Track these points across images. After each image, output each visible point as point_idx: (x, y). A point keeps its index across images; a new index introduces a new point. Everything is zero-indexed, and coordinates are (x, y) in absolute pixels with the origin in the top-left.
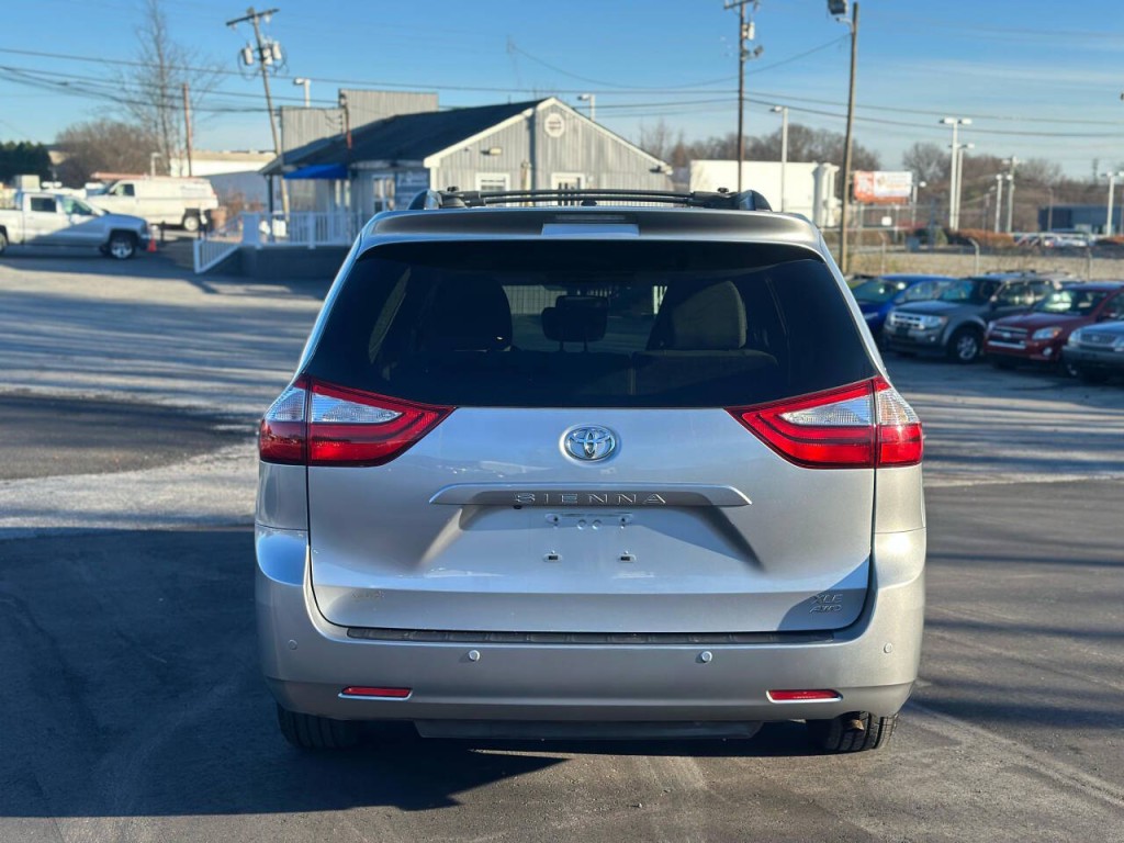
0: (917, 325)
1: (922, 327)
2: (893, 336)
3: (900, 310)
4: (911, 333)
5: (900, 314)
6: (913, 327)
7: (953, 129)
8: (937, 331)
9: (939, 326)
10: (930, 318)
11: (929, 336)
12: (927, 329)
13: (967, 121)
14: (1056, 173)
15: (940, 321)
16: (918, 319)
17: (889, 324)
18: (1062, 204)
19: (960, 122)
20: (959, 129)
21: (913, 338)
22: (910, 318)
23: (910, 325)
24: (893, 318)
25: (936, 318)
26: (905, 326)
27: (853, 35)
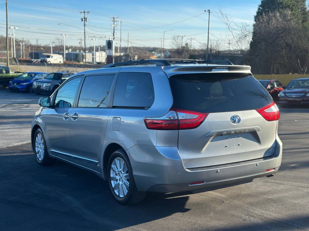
0: (43, 86)
1: (44, 86)
2: (36, 89)
3: (37, 82)
4: (41, 88)
5: (37, 83)
6: (42, 86)
7: (13, 29)
8: (49, 87)
9: (49, 86)
10: (46, 84)
11: (47, 89)
12: (46, 87)
13: (17, 28)
14: (29, 42)
15: (49, 84)
16: (43, 84)
17: (34, 85)
18: (36, 52)
19: (15, 28)
20: (14, 30)
21: (42, 89)
22: (41, 84)
23: (41, 86)
24: (35, 84)
25: (48, 84)
26: (39, 86)
27: (6, 4)
